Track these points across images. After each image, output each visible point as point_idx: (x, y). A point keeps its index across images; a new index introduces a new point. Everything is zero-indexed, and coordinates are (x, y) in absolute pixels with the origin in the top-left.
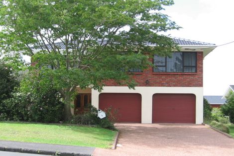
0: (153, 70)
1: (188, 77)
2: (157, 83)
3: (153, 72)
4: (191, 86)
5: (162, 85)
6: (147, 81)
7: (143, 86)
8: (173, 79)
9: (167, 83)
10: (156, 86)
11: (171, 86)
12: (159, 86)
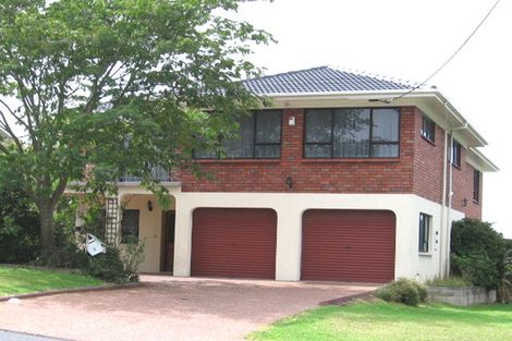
0: (304, 153)
1: (379, 168)
2: (311, 183)
3: (304, 157)
4: (384, 192)
5: (322, 189)
6: (289, 178)
7: (281, 191)
8: (347, 173)
9: (331, 184)
10: (307, 191)
11: (340, 192)
12: (316, 191)
